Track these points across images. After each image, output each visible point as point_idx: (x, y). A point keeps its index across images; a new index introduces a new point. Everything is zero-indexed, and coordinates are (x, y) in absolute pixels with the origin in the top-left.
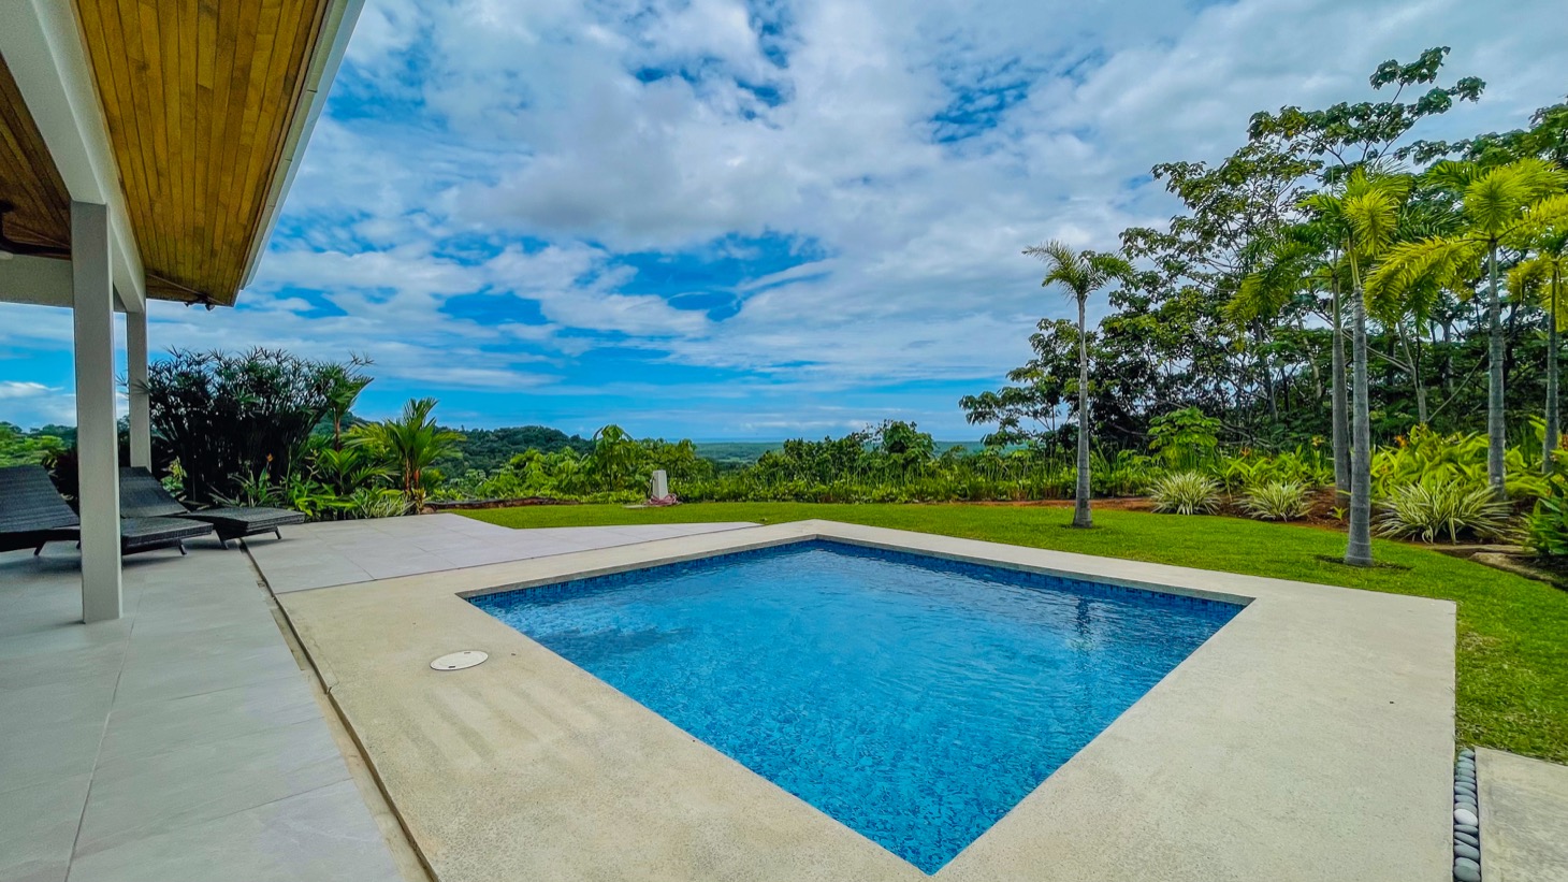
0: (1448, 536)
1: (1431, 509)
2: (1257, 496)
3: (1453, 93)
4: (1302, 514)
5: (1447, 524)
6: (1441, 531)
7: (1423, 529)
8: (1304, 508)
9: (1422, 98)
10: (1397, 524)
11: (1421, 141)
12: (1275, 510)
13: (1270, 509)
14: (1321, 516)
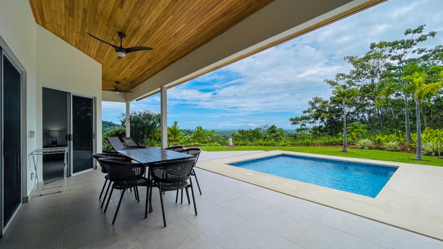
0: (438, 154)
1: (433, 148)
2: (386, 145)
3: (428, 35)
4: (398, 149)
5: (438, 152)
6: (436, 153)
7: (431, 153)
8: (399, 148)
9: (419, 38)
10: (425, 152)
11: (419, 48)
12: (391, 148)
13: (390, 148)
14: (403, 150)
